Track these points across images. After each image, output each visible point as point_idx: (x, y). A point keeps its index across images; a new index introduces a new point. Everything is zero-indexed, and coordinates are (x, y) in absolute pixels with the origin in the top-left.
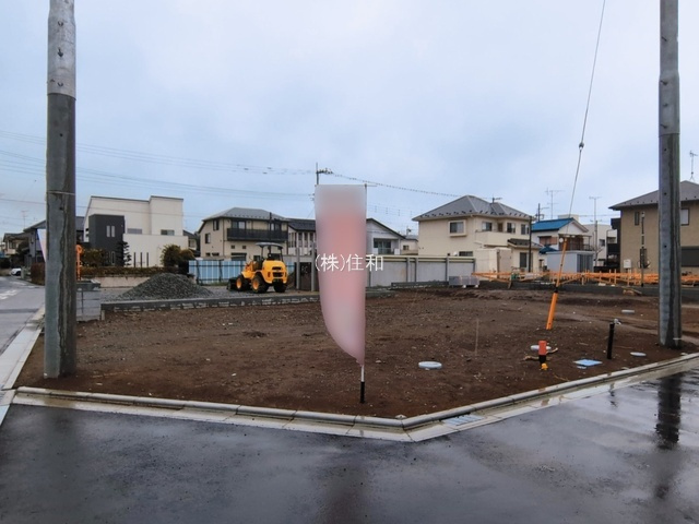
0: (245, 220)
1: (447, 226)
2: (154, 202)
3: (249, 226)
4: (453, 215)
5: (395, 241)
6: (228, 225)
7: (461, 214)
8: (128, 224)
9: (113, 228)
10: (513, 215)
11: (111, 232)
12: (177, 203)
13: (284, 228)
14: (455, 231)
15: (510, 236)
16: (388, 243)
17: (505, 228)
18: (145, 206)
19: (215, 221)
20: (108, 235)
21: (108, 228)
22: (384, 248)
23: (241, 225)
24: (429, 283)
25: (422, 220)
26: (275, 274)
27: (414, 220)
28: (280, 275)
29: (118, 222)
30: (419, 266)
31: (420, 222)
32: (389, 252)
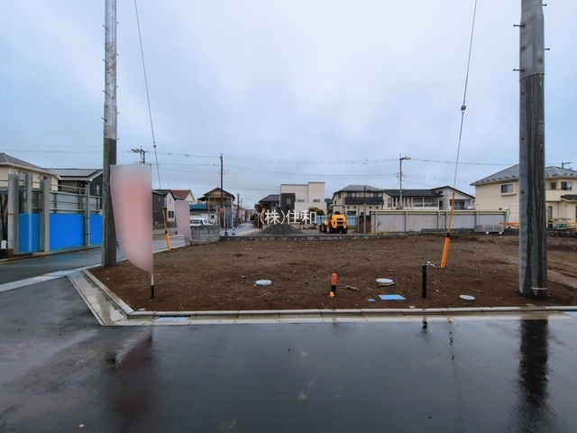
0: (355, 192)
1: (499, 187)
2: (310, 185)
3: (358, 195)
4: (504, 179)
5: (468, 200)
6: (345, 195)
7: (511, 178)
8: (297, 197)
9: (290, 199)
10: (568, 175)
11: (289, 201)
12: (322, 185)
13: (380, 195)
14: (506, 192)
15: (564, 193)
16: (462, 203)
17: (559, 186)
19: (339, 193)
20: (287, 203)
21: (287, 200)
22: (459, 206)
23: (353, 195)
24: (457, 230)
25: (478, 185)
26: (338, 223)
27: (472, 185)
29: (292, 196)
30: (448, 217)
31: (477, 186)
32: (463, 208)
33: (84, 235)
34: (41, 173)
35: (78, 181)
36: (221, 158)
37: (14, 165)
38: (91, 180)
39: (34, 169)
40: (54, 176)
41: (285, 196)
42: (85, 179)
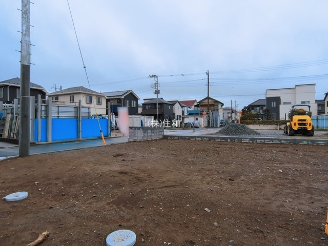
2: (297, 88)
9: (275, 103)
11: (274, 104)
12: (313, 86)
18: (293, 90)
20: (272, 106)
21: (272, 103)
28: (304, 124)
29: (277, 100)
33: (78, 131)
34: (97, 96)
35: (117, 99)
36: (208, 74)
37: (83, 92)
38: (123, 97)
39: (93, 93)
40: (104, 97)
41: (269, 100)
42: (120, 97)
